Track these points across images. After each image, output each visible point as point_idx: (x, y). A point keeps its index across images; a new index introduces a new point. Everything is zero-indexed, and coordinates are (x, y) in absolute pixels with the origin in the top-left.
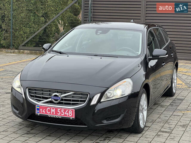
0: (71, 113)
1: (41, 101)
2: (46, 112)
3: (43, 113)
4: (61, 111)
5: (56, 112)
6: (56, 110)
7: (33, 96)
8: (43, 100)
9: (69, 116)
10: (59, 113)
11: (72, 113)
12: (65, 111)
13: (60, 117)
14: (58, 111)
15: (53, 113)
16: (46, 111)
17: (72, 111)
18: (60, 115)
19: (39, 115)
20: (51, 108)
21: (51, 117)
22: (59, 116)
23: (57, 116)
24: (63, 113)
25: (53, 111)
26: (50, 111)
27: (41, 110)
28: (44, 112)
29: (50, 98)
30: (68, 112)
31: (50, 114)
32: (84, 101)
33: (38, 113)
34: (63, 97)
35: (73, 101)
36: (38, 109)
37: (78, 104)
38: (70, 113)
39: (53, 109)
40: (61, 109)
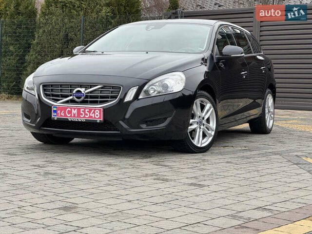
0: (98, 114)
1: (59, 100)
2: (65, 115)
3: (62, 116)
4: (84, 111)
5: (79, 114)
6: (79, 110)
7: (49, 95)
8: (61, 99)
9: (95, 118)
10: (82, 114)
11: (100, 113)
12: (90, 112)
13: (83, 120)
14: (81, 112)
15: (74, 115)
16: (65, 113)
17: (100, 110)
18: (84, 117)
19: (56, 119)
20: (71, 109)
22: (82, 118)
23: (79, 119)
24: (87, 115)
25: (74, 112)
26: (70, 112)
27: (59, 112)
28: (63, 114)
29: (71, 95)
30: (94, 113)
31: (71, 116)
32: (116, 97)
33: (54, 116)
34: (88, 93)
35: (101, 97)
36: (55, 111)
37: (108, 101)
38: (96, 114)
39: (74, 109)
40: (85, 109)
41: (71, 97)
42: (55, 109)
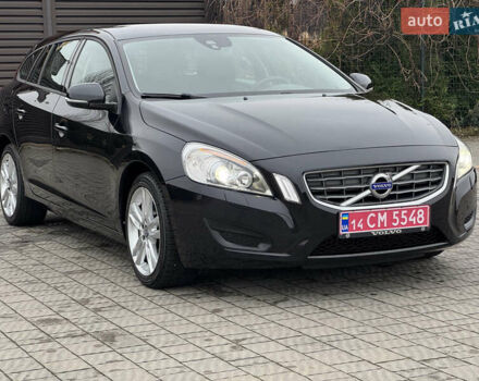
0: (422, 216)
1: (342, 200)
2: (366, 227)
3: (359, 229)
4: (399, 215)
5: (390, 220)
6: (390, 214)
7: (321, 193)
8: (348, 199)
9: (417, 224)
10: (395, 221)
11: (425, 212)
12: (408, 215)
13: (398, 230)
14: (395, 217)
15: (382, 223)
16: (364, 223)
17: (425, 209)
18: (400, 225)
19: (348, 236)
20: (376, 213)
21: (378, 237)
23: (392, 231)
24: (404, 220)
25: (383, 218)
26: (374, 220)
27: (354, 222)
28: (361, 226)
29: (366, 189)
30: (416, 215)
31: (376, 227)
32: (438, 183)
33: (344, 232)
34: (397, 181)
36: (345, 222)
38: (419, 216)
39: (382, 213)
40: (400, 211)
41: (368, 192)
42: (346, 218)
